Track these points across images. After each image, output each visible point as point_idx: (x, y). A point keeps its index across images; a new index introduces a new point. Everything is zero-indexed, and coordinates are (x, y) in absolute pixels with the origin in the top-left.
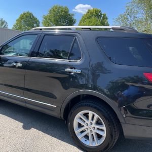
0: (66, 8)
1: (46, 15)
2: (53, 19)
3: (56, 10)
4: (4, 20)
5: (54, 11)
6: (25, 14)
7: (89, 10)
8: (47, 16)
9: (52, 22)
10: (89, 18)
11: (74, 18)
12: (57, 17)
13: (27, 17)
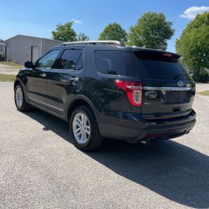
0: (162, 15)
1: (134, 26)
2: (142, 31)
3: (147, 18)
4: (85, 35)
5: (145, 20)
6: (110, 26)
7: (198, 16)
8: (136, 27)
9: (141, 35)
10: (196, 27)
11: (172, 27)
12: (148, 28)
13: (113, 30)
